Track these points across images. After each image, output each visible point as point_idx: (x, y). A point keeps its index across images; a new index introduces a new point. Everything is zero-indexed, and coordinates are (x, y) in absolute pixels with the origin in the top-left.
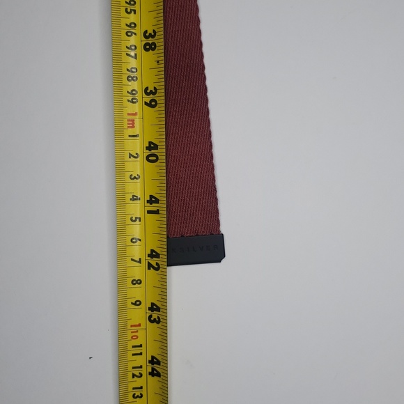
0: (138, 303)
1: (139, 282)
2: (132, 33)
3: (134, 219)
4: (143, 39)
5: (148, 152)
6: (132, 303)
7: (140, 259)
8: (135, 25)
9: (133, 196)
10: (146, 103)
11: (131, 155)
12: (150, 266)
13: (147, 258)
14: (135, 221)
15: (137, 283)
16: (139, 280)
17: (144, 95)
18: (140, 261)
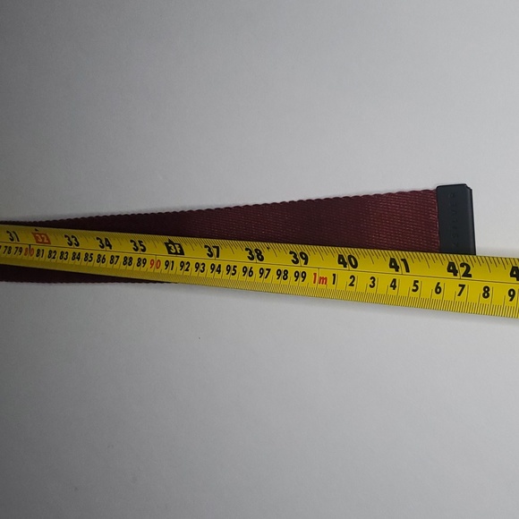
0: (512, 293)
1: (486, 290)
2: (251, 271)
3: (415, 288)
4: (254, 261)
5: (349, 266)
6: (511, 300)
7: (460, 285)
8: (245, 267)
9: (391, 286)
10: (306, 263)
11: (351, 285)
12: (467, 274)
13: (458, 277)
14: (417, 286)
15: (487, 292)
16: (484, 289)
17: (299, 264)
18: (463, 286)
